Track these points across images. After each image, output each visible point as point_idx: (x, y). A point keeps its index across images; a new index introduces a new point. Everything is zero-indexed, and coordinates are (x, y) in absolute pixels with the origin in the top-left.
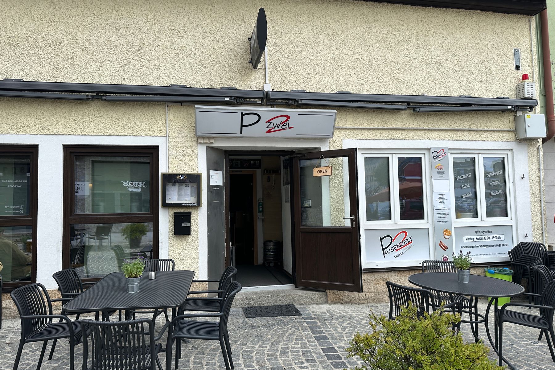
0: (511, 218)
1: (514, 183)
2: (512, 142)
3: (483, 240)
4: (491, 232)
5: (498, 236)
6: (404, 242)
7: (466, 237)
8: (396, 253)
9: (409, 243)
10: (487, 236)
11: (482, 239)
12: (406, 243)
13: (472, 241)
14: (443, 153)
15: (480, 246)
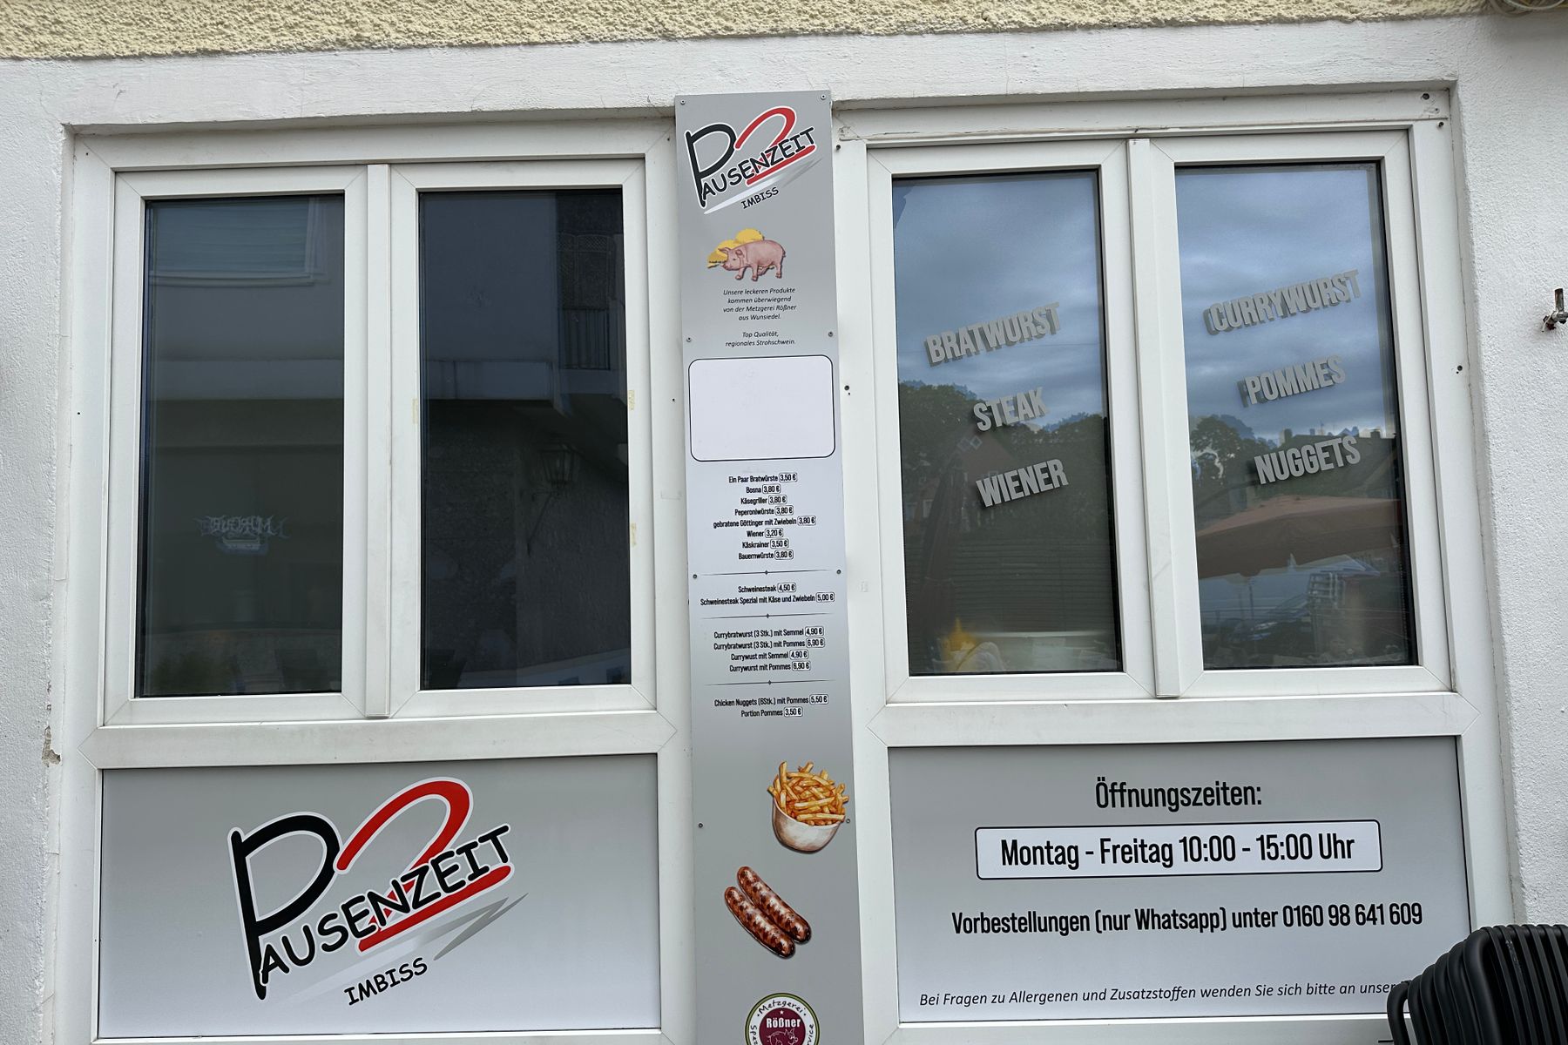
0: (1451, 674)
1: (1470, 368)
2: (1443, 26)
3: (1169, 862)
4: (1243, 795)
5: (1314, 830)
6: (441, 876)
7: (1009, 834)
8: (361, 964)
9: (484, 879)
10: (1205, 833)
11: (1162, 854)
12: (450, 881)
13: (1064, 870)
14: (781, 140)
15: (1144, 919)
